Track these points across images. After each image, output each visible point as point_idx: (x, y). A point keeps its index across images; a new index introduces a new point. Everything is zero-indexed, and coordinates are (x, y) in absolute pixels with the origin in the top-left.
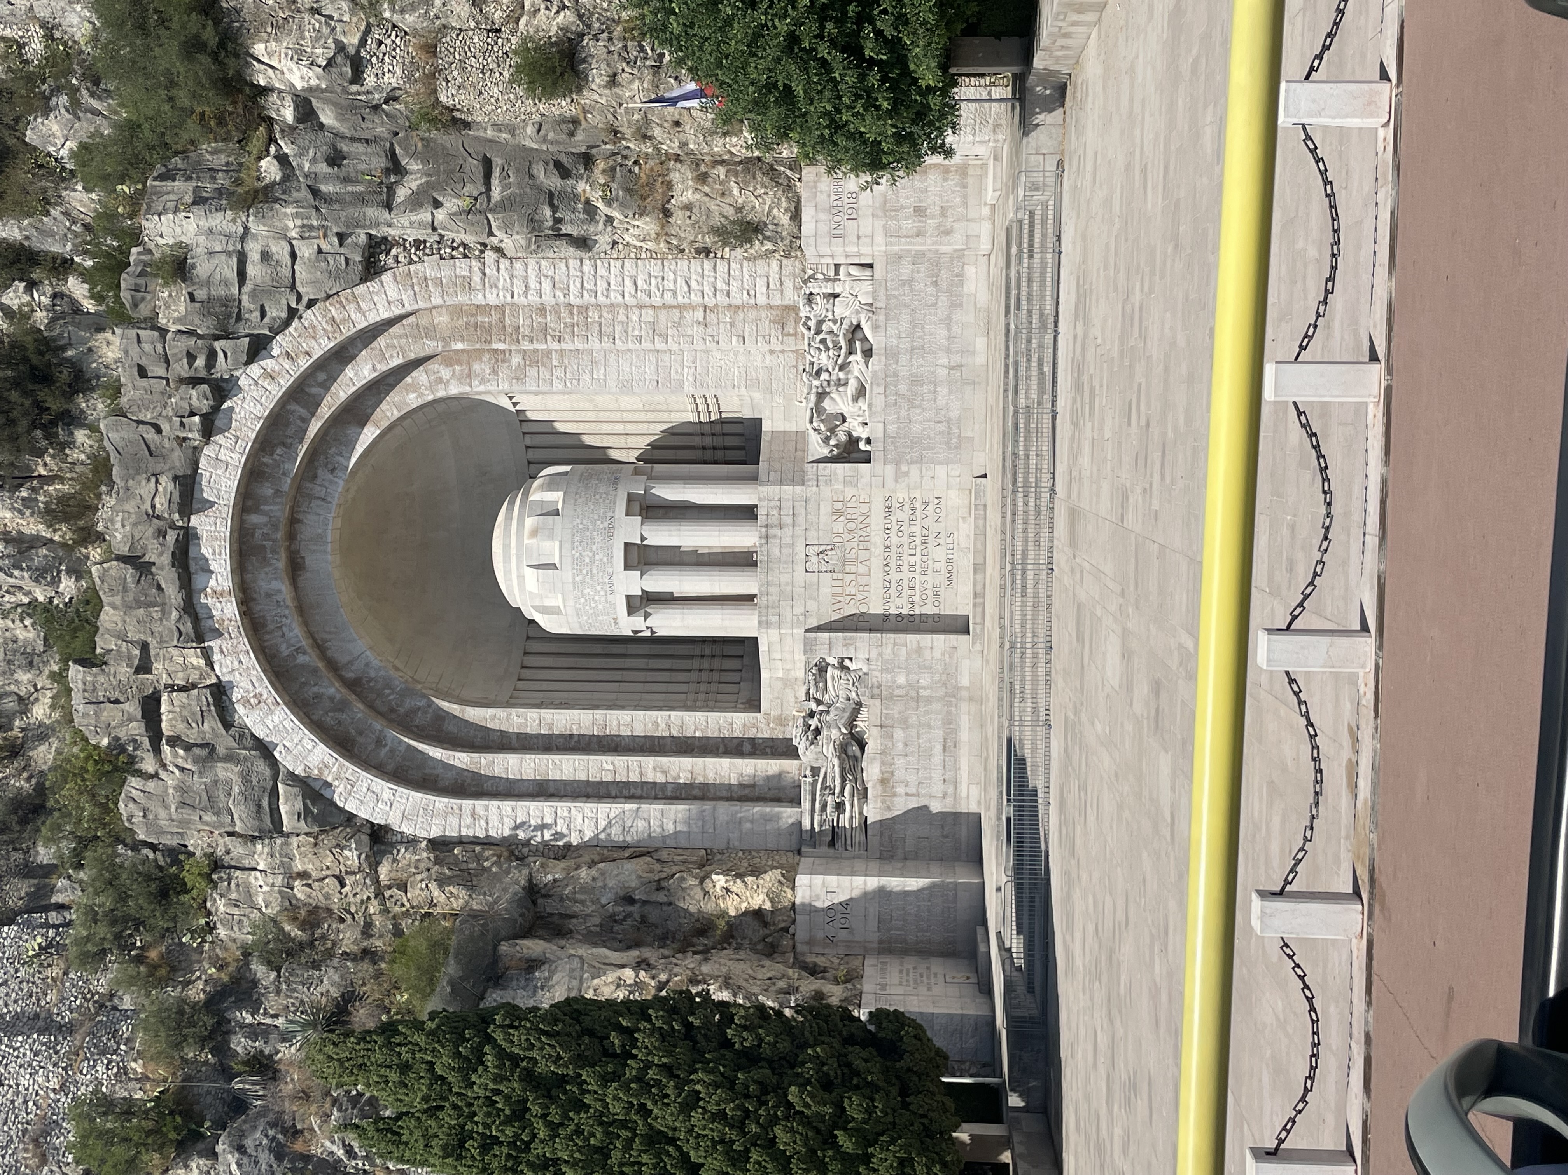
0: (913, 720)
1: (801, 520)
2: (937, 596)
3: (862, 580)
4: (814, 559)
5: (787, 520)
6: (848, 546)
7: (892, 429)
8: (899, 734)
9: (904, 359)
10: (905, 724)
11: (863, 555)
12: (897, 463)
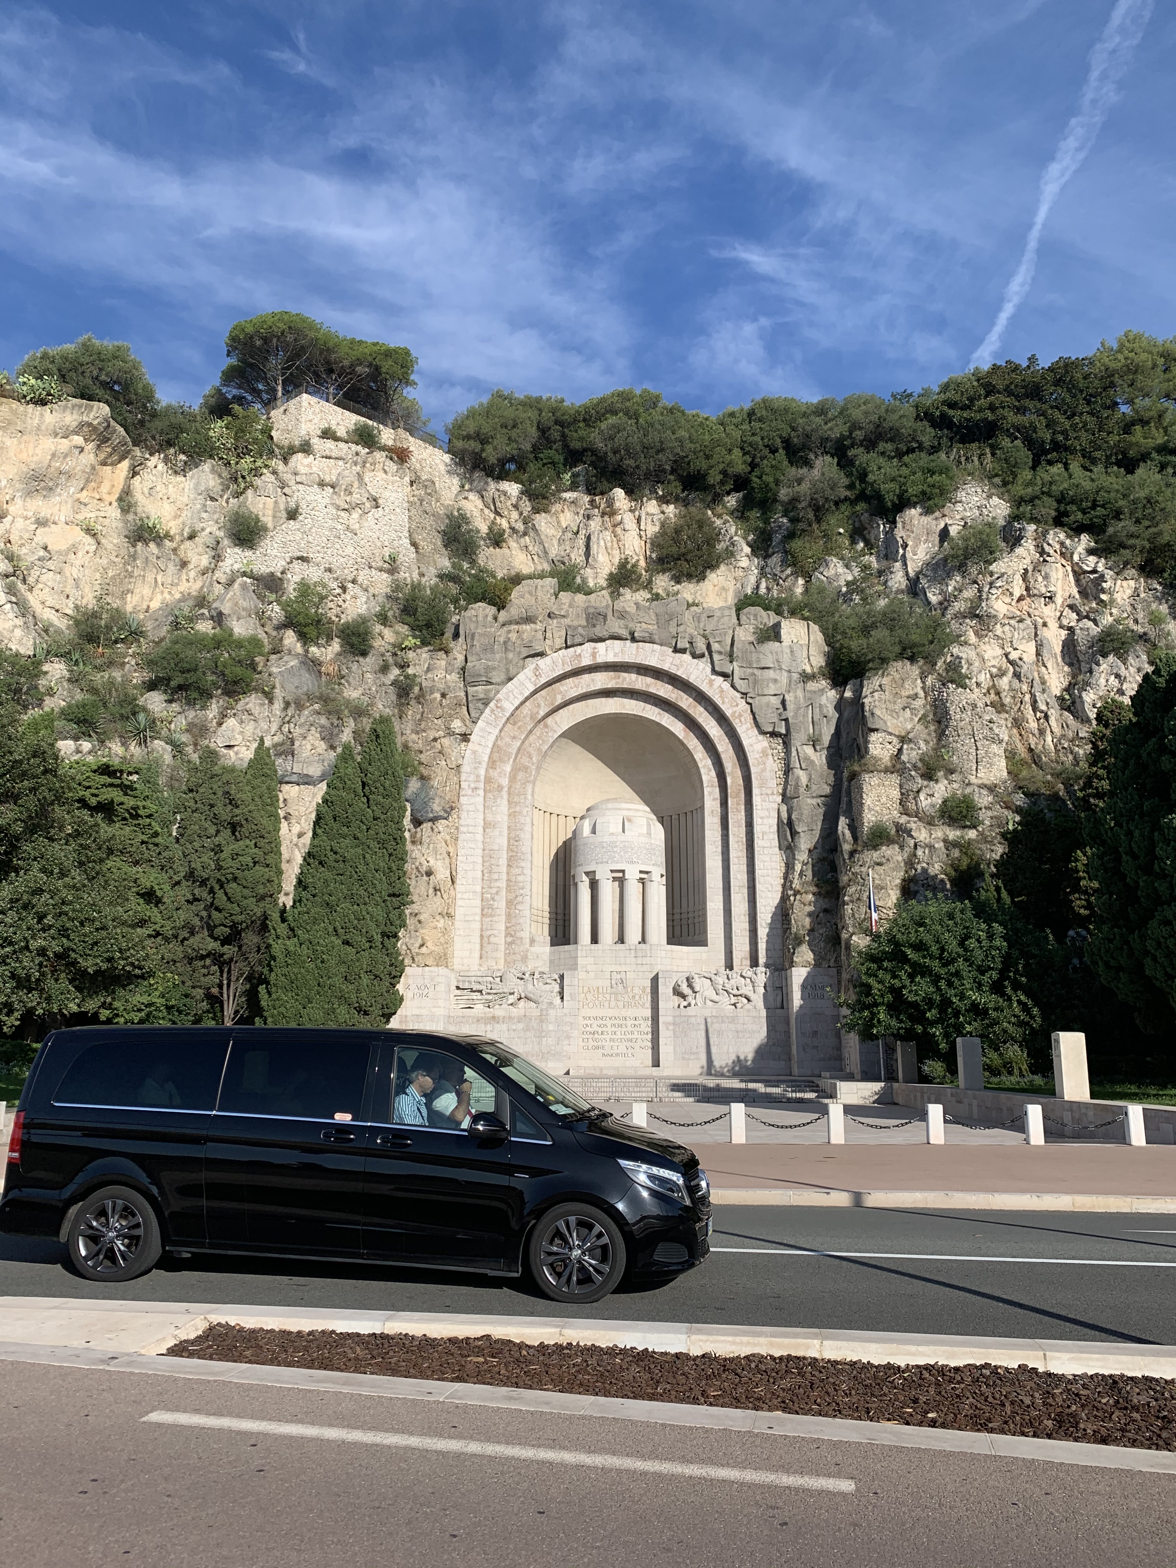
0: (528, 1034)
1: (640, 968)
2: (598, 1048)
3: (606, 1004)
4: (619, 977)
5: (639, 961)
6: (626, 996)
7: (693, 1020)
8: (520, 1026)
9: (732, 1026)
10: (527, 1029)
11: (621, 1004)
12: (674, 1024)
